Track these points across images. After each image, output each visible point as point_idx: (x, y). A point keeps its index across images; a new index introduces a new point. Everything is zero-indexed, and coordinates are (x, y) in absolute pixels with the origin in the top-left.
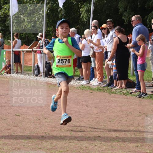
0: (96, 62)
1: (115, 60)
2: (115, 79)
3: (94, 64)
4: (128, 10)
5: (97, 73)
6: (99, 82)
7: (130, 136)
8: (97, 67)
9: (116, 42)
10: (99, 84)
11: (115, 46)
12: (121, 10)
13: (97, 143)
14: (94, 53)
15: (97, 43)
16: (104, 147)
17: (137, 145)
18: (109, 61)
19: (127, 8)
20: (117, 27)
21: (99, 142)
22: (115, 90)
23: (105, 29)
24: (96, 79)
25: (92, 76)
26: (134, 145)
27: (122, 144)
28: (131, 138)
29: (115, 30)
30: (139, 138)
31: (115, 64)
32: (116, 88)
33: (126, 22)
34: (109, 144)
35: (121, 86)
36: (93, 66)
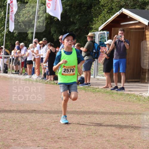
0: (36, 64)
1: (47, 63)
2: (47, 75)
3: (35, 65)
4: (56, 33)
5: (36, 71)
6: (37, 77)
7: (54, 110)
8: (36, 67)
9: (49, 52)
10: (37, 78)
11: (48, 54)
12: (52, 32)
13: (34, 114)
14: (35, 58)
15: (36, 53)
16: (38, 117)
17: (58, 115)
18: (44, 63)
19: (56, 31)
20: (49, 43)
21: (35, 114)
22: (47, 82)
23: (41, 44)
24: (36, 75)
25: (33, 72)
26: (56, 115)
27: (49, 115)
28: (55, 111)
29: (48, 45)
30: (60, 111)
31: (47, 65)
32: (48, 80)
33: (55, 40)
34: (41, 115)
35: (51, 79)
36: (34, 66)
